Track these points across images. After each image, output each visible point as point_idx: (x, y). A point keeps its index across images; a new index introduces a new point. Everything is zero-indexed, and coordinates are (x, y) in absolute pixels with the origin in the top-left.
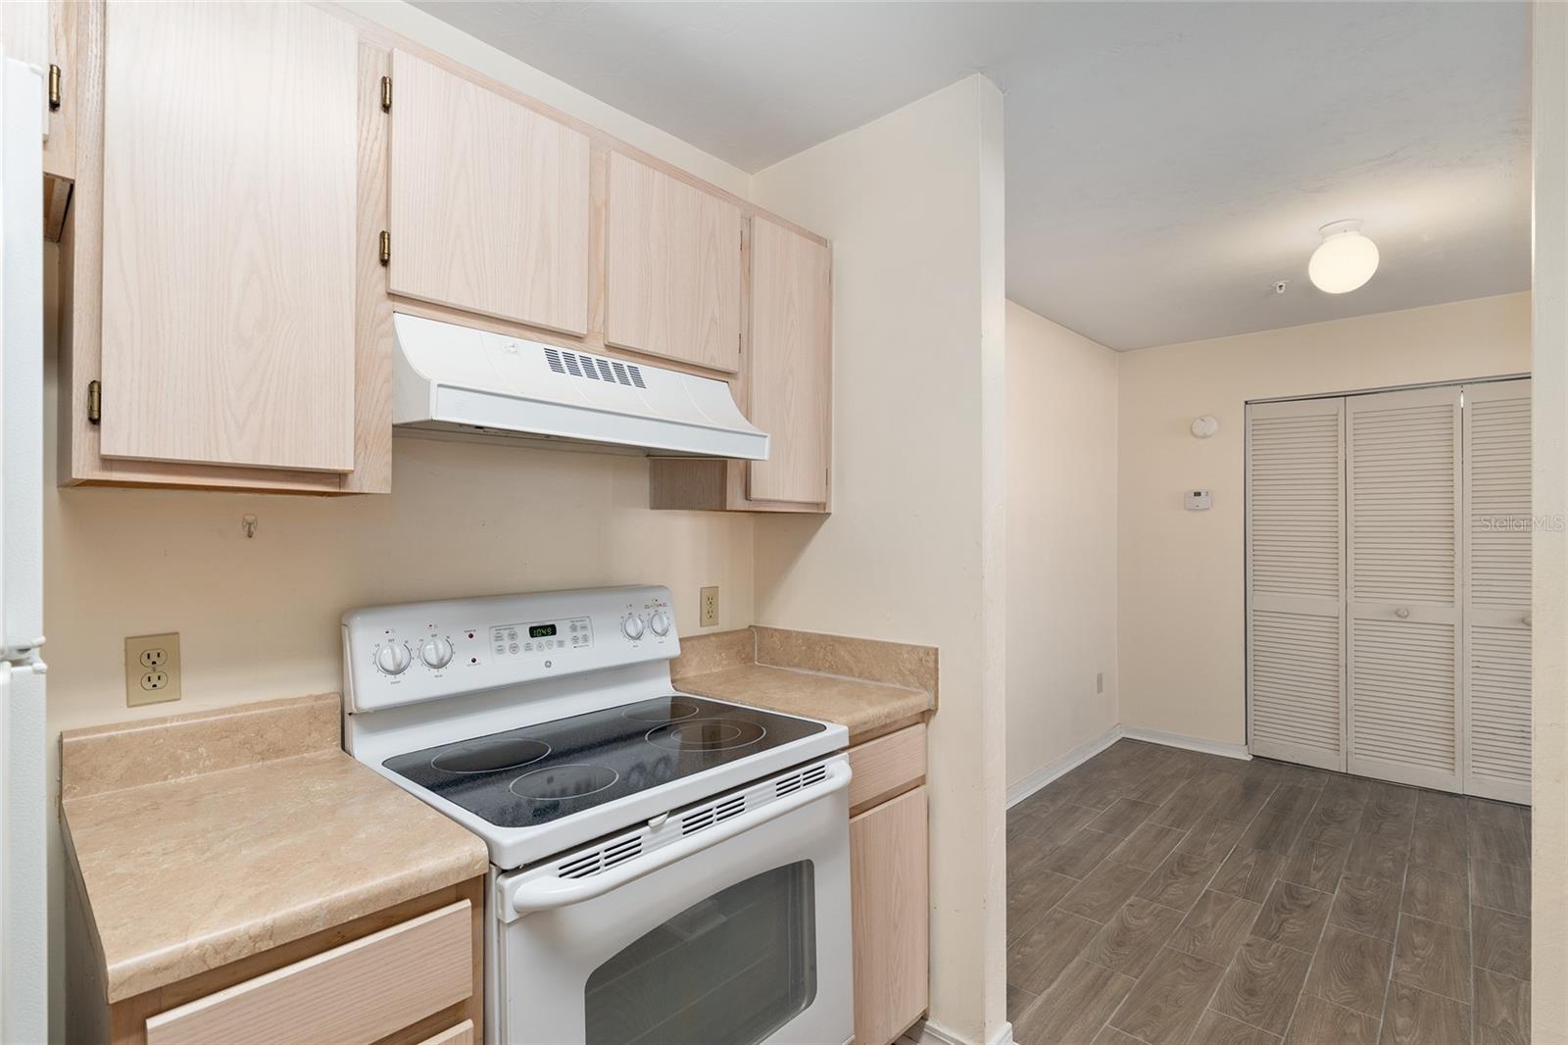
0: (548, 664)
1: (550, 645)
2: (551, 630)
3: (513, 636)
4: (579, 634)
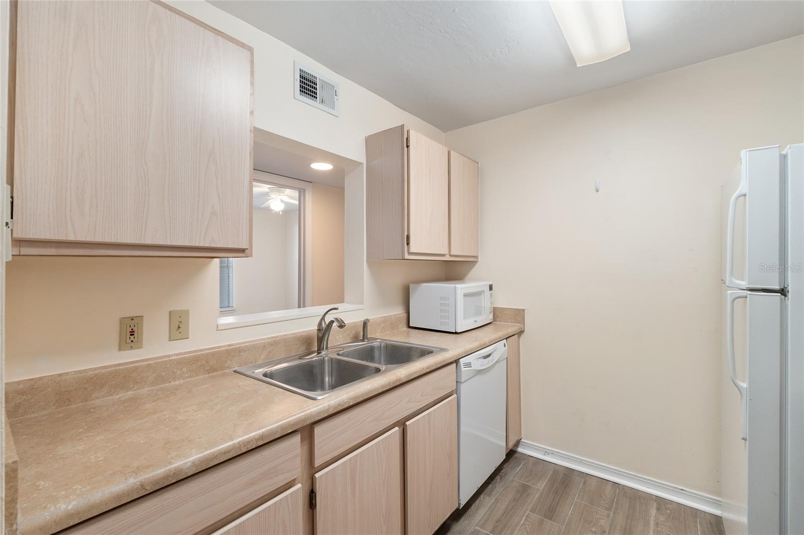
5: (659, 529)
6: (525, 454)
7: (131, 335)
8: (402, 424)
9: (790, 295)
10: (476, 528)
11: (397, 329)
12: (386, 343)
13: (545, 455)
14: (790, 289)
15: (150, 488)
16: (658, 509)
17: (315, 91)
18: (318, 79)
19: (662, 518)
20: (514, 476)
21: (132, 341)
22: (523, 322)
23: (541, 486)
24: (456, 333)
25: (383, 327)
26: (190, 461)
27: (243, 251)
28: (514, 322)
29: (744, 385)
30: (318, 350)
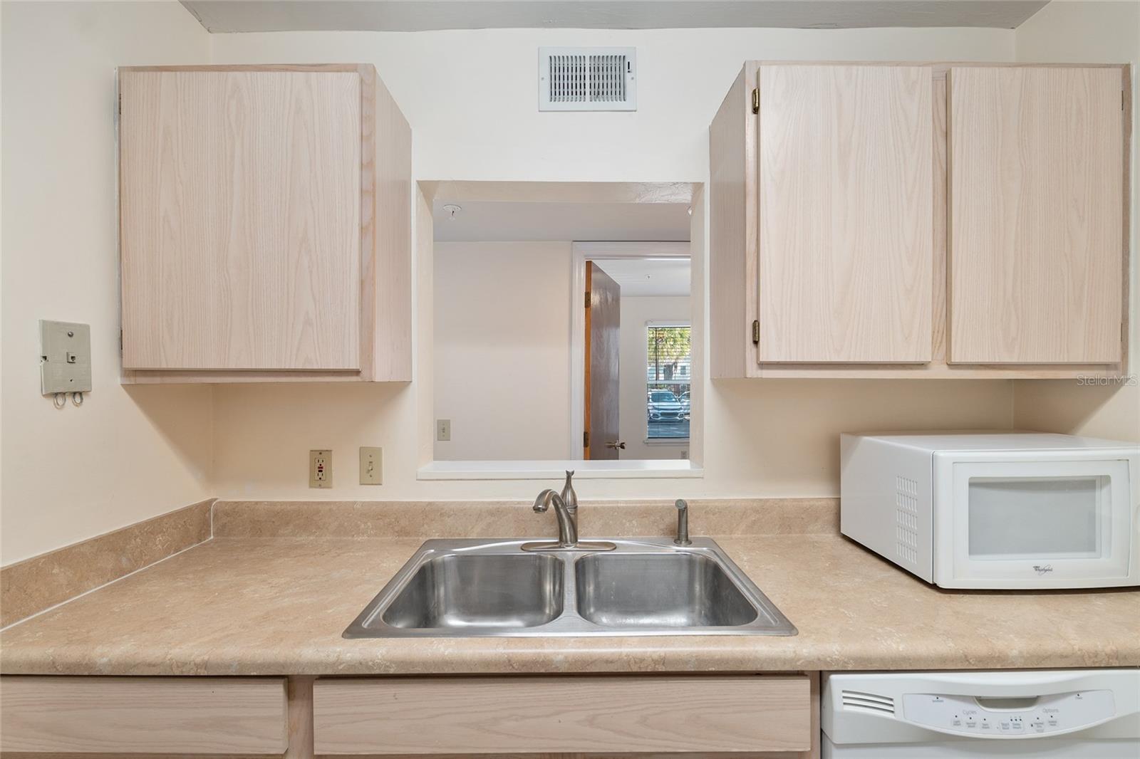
7: (319, 471)
17: (582, 81)
21: (320, 479)
24: (935, 587)
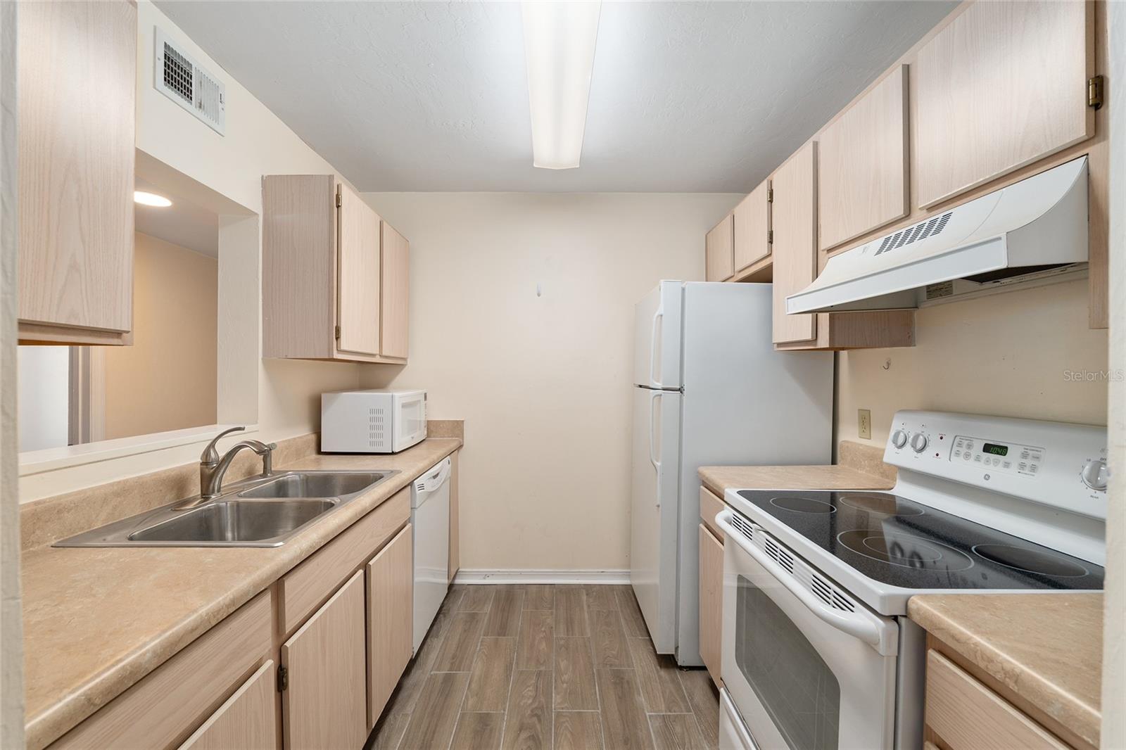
0: (987, 477)
1: (996, 463)
2: (1002, 450)
3: (969, 446)
4: (1029, 462)
5: (591, 609)
6: (463, 585)
8: (365, 566)
9: (685, 392)
10: (432, 673)
11: (304, 456)
12: (305, 475)
13: (484, 578)
14: (685, 387)
15: (99, 702)
16: (587, 595)
17: (189, 86)
18: (193, 69)
19: (591, 600)
20: (459, 609)
22: (461, 435)
23: (488, 608)
24: (393, 453)
25: (286, 455)
26: (148, 651)
27: (118, 334)
28: (452, 437)
29: (658, 464)
30: (203, 494)
